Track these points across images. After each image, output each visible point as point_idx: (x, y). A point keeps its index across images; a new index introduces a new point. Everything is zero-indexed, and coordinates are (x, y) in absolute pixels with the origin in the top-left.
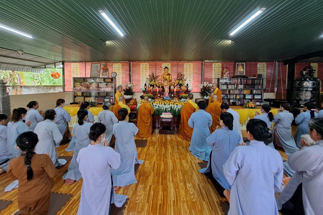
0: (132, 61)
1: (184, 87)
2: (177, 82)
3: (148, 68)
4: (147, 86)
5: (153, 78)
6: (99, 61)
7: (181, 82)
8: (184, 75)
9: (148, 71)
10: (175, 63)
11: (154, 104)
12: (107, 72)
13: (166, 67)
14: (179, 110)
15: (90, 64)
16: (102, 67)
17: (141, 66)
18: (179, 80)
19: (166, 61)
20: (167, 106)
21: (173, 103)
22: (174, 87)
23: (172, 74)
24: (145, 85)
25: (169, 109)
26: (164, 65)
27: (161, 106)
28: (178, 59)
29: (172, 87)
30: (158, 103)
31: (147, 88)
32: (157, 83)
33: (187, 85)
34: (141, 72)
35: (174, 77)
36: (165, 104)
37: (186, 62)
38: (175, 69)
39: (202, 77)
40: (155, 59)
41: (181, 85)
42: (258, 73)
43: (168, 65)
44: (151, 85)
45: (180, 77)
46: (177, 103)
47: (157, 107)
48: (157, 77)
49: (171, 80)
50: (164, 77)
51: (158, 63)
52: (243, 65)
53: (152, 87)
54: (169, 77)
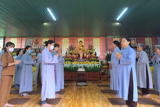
0: (56, 37)
1: (93, 54)
2: (89, 51)
3: (68, 42)
4: (67, 54)
5: (71, 48)
6: (32, 37)
7: (91, 51)
8: (93, 46)
9: (68, 44)
10: (87, 38)
11: (73, 64)
12: (38, 45)
13: (81, 41)
14: (89, 67)
15: (25, 39)
16: (34, 41)
17: (63, 40)
18: (90, 50)
19: (80, 37)
20: (82, 65)
21: (85, 63)
22: (87, 55)
23: (85, 46)
24: (66, 53)
25: (83, 67)
26: (79, 40)
27: (77, 65)
28: (89, 35)
29: (85, 55)
30: (76, 63)
31: (68, 55)
32: (74, 52)
33: (96, 53)
34: (63, 45)
35: (86, 48)
36: (80, 64)
37: (94, 38)
38: (87, 42)
39: (106, 48)
40: (73, 36)
41: (91, 53)
42: (146, 45)
43: (83, 40)
44: (70, 54)
45: (91, 48)
46: (88, 63)
47: (75, 66)
48: (74, 48)
49: (84, 50)
50: (79, 48)
51: (75, 38)
52: (134, 39)
53: (71, 55)
54: (83, 48)
